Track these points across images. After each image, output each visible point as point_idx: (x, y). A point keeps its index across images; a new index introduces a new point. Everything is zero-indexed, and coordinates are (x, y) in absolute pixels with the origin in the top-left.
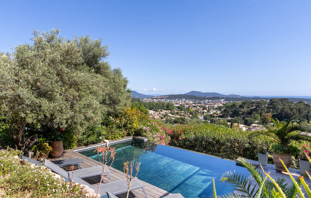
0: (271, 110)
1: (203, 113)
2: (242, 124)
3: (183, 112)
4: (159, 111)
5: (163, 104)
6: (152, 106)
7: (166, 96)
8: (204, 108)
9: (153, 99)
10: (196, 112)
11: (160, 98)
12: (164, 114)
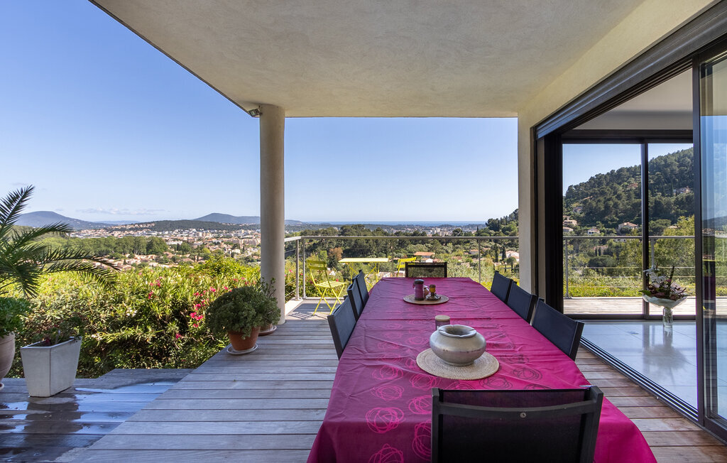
1: (232, 254)
3: (188, 255)
4: (125, 258)
5: (137, 241)
6: (103, 248)
7: (149, 223)
8: (236, 246)
9: (111, 231)
10: (218, 255)
11: (130, 229)
12: (139, 262)
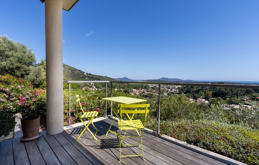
0: (212, 89)
1: (168, 91)
2: (192, 98)
3: (155, 90)
4: (140, 90)
5: (142, 85)
6: (135, 87)
7: (146, 80)
8: (169, 88)
10: (163, 91)
12: (143, 91)
